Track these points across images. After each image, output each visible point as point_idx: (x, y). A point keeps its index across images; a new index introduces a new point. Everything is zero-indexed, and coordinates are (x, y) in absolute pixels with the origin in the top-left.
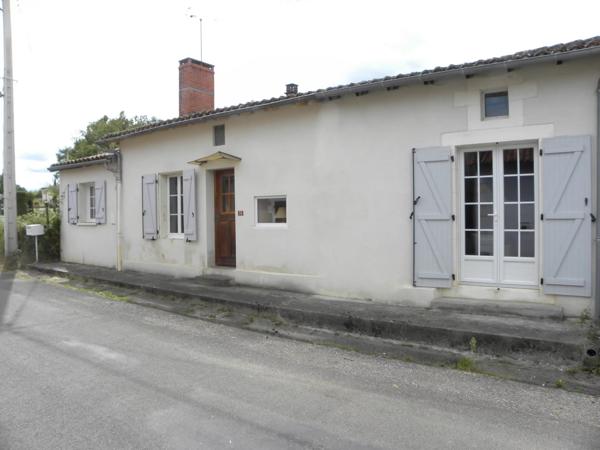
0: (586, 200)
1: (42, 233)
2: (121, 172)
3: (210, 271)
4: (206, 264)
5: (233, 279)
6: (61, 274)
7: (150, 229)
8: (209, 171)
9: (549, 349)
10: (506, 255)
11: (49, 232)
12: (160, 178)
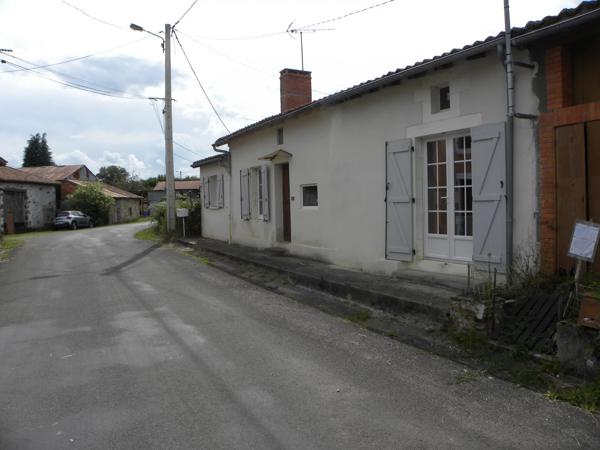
0: (502, 183)
1: (187, 215)
2: (230, 168)
3: (277, 245)
4: (275, 239)
5: (288, 251)
6: (191, 246)
7: (246, 212)
8: (277, 165)
9: (424, 312)
10: (456, 234)
11: (191, 214)
12: (251, 171)
